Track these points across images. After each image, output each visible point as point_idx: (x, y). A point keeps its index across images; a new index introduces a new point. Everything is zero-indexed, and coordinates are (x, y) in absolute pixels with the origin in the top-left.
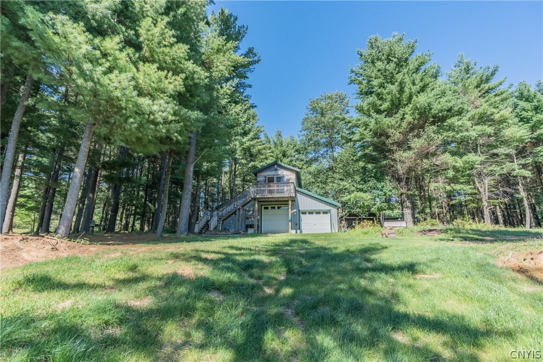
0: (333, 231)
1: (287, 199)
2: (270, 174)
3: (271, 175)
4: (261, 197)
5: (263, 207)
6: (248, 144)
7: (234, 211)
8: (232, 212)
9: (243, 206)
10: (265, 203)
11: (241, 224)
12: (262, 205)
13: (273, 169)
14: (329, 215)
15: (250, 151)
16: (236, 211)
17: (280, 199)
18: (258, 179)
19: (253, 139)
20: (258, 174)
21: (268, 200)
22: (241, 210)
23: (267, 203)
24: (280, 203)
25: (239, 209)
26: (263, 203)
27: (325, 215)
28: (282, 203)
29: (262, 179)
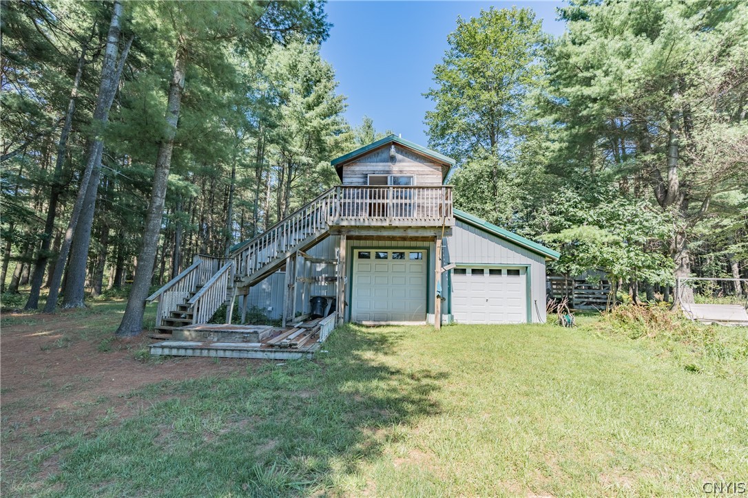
0: (535, 319)
1: (430, 234)
2: (375, 168)
3: (380, 172)
4: (353, 223)
5: (356, 252)
6: (315, 123)
7: (277, 262)
8: (273, 264)
9: (304, 250)
10: (362, 243)
11: (299, 295)
12: (353, 248)
13: (385, 155)
14: (522, 278)
15: (319, 141)
16: (284, 262)
17: (411, 233)
18: (347, 181)
19: (325, 116)
20: (345, 168)
21: (379, 233)
22: (300, 259)
23: (368, 243)
24: (401, 243)
25: (293, 257)
26: (356, 243)
27: (513, 278)
28: (407, 243)
29: (355, 180)
